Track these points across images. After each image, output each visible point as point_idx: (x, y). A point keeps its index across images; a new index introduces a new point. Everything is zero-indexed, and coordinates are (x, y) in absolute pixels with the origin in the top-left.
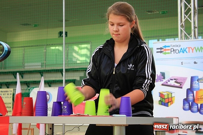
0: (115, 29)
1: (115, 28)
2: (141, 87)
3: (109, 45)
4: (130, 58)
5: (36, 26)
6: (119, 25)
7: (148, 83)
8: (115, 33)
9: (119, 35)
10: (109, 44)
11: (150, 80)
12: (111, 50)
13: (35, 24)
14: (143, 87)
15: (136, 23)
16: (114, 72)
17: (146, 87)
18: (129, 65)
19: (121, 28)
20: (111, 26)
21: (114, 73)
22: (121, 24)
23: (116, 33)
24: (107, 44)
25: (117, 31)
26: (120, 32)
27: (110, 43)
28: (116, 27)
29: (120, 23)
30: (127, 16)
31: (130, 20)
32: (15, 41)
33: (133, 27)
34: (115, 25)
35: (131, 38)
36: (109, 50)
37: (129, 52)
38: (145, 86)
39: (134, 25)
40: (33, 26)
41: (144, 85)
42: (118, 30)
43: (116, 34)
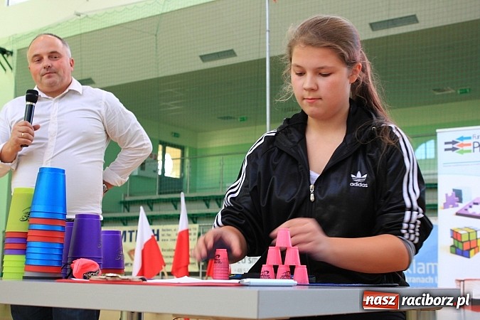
0: (307, 85)
1: (307, 81)
2: (398, 231)
3: (291, 129)
4: (355, 156)
5: (244, 120)
6: (321, 72)
7: (413, 221)
8: (306, 94)
9: (320, 102)
10: (292, 126)
11: (418, 211)
12: (297, 140)
13: (242, 117)
14: (404, 231)
15: (363, 70)
16: (312, 195)
17: (411, 231)
18: (353, 176)
19: (323, 82)
20: (296, 76)
21: (312, 198)
22: (323, 72)
23: (309, 95)
24: (287, 127)
25: (312, 90)
26: (322, 92)
27: (297, 125)
28: (312, 78)
29: (322, 68)
30: (340, 48)
31: (349, 62)
32: (211, 146)
33: (357, 81)
34: (309, 75)
35: (350, 107)
36: (294, 142)
37: (349, 142)
38: (408, 229)
39: (359, 75)
40: (239, 120)
41: (405, 226)
42: (315, 87)
43: (310, 97)
